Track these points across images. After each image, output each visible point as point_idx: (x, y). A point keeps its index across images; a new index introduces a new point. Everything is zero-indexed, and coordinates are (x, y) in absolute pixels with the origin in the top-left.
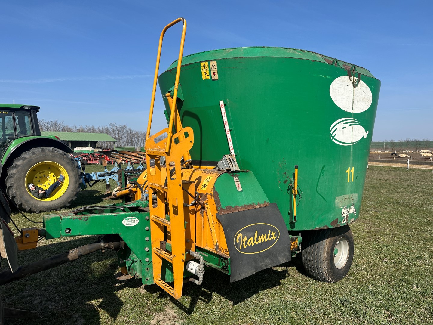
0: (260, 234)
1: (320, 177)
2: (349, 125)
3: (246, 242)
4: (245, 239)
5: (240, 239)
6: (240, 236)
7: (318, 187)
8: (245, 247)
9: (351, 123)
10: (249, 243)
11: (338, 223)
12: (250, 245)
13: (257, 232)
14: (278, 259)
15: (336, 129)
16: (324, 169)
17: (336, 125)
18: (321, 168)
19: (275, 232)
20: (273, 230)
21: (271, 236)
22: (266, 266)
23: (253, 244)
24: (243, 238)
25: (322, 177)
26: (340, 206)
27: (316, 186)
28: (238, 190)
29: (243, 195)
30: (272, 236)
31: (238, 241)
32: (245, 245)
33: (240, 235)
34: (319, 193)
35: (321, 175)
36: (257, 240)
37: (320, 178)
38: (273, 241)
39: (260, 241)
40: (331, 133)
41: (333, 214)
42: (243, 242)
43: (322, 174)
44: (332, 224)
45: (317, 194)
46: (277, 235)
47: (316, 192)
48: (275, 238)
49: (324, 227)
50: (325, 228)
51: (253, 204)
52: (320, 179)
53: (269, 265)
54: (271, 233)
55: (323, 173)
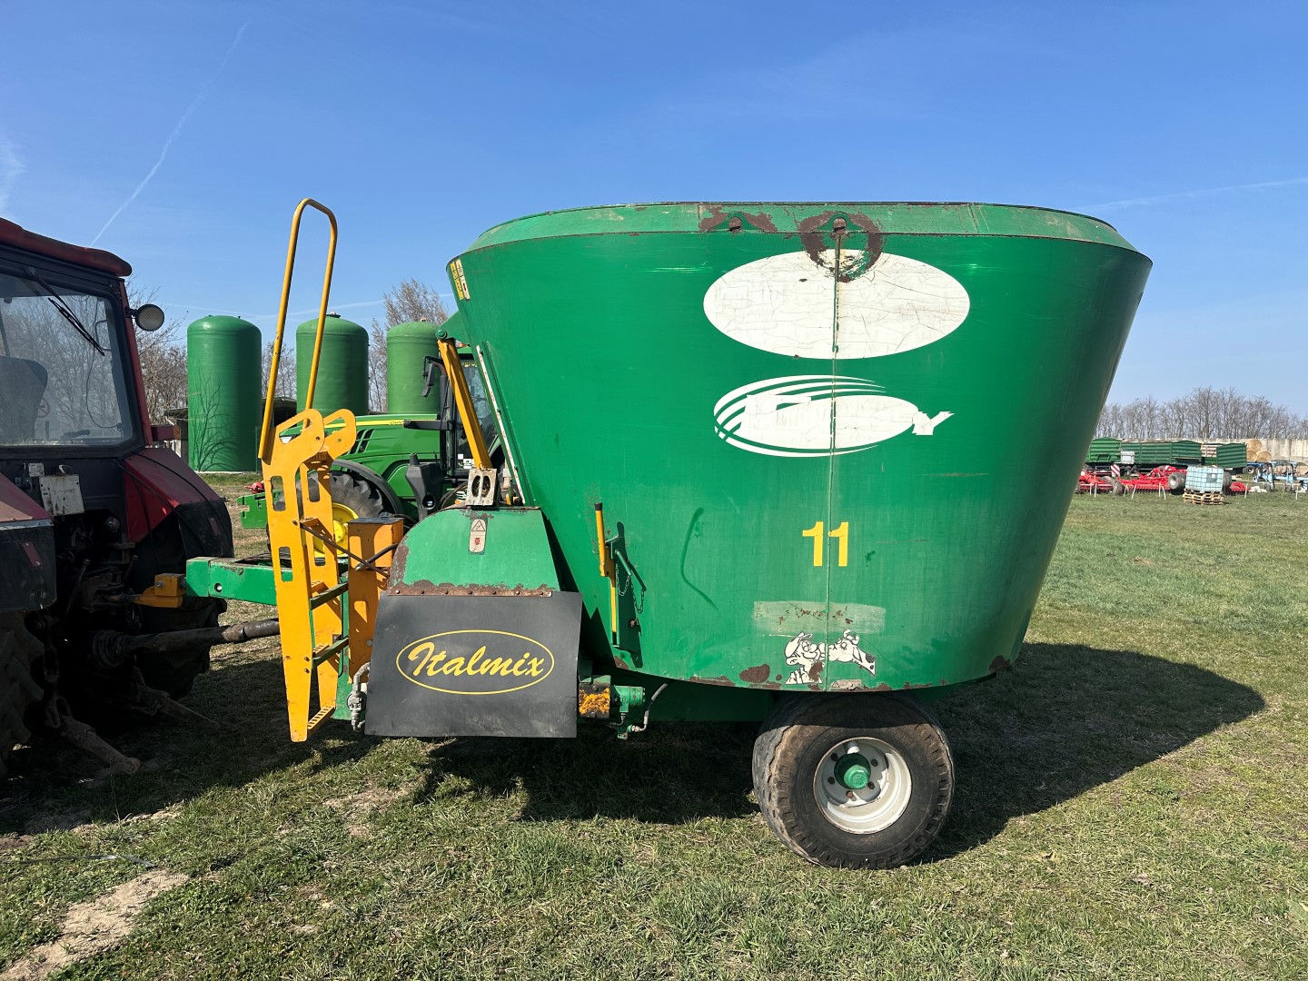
0: (490, 655)
1: (688, 538)
2: (814, 398)
3: (440, 665)
4: (442, 656)
5: (422, 655)
6: (428, 649)
7: (685, 567)
8: (431, 673)
9: (829, 391)
10: (448, 669)
11: (772, 678)
12: (446, 673)
13: (483, 650)
14: (531, 725)
15: (742, 410)
16: (701, 519)
17: (744, 396)
18: (691, 516)
19: (542, 660)
20: (537, 653)
21: (526, 666)
22: (488, 728)
23: (458, 673)
24: (434, 654)
25: (693, 540)
26: (779, 630)
27: (680, 564)
28: (471, 550)
29: (481, 563)
30: (530, 667)
31: (412, 656)
32: (435, 669)
33: (431, 646)
34: (692, 583)
35: (692, 534)
36: (476, 667)
37: (690, 541)
38: (530, 678)
39: (483, 670)
40: (720, 420)
41: (745, 649)
42: (429, 662)
43: (694, 532)
44: (744, 676)
45: (685, 583)
46: (545, 667)
47: (682, 579)
48: (535, 673)
49: (717, 678)
50: (723, 682)
51: (502, 586)
52: (689, 545)
53: (497, 729)
54: (528, 660)
55: (697, 529)
